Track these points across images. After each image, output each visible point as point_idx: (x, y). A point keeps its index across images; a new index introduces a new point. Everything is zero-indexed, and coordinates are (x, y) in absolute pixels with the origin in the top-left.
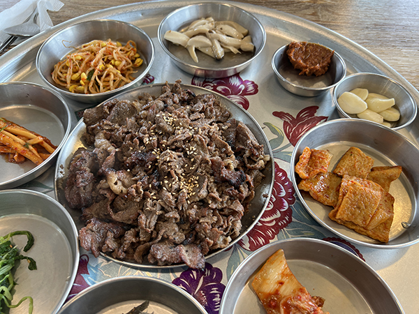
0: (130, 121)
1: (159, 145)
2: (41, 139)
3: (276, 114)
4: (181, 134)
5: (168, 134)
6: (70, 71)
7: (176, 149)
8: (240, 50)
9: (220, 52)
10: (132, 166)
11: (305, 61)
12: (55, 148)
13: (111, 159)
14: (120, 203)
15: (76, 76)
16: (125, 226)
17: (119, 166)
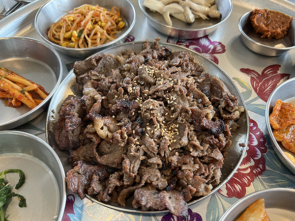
0: (116, 72)
1: (142, 94)
2: (35, 87)
3: (243, 70)
4: (162, 85)
5: (149, 85)
6: (63, 30)
7: (157, 98)
8: (208, 16)
9: (192, 18)
10: (117, 112)
11: (267, 25)
12: (48, 94)
13: (97, 106)
14: (105, 147)
15: (68, 34)
16: (109, 170)
17: (104, 112)
